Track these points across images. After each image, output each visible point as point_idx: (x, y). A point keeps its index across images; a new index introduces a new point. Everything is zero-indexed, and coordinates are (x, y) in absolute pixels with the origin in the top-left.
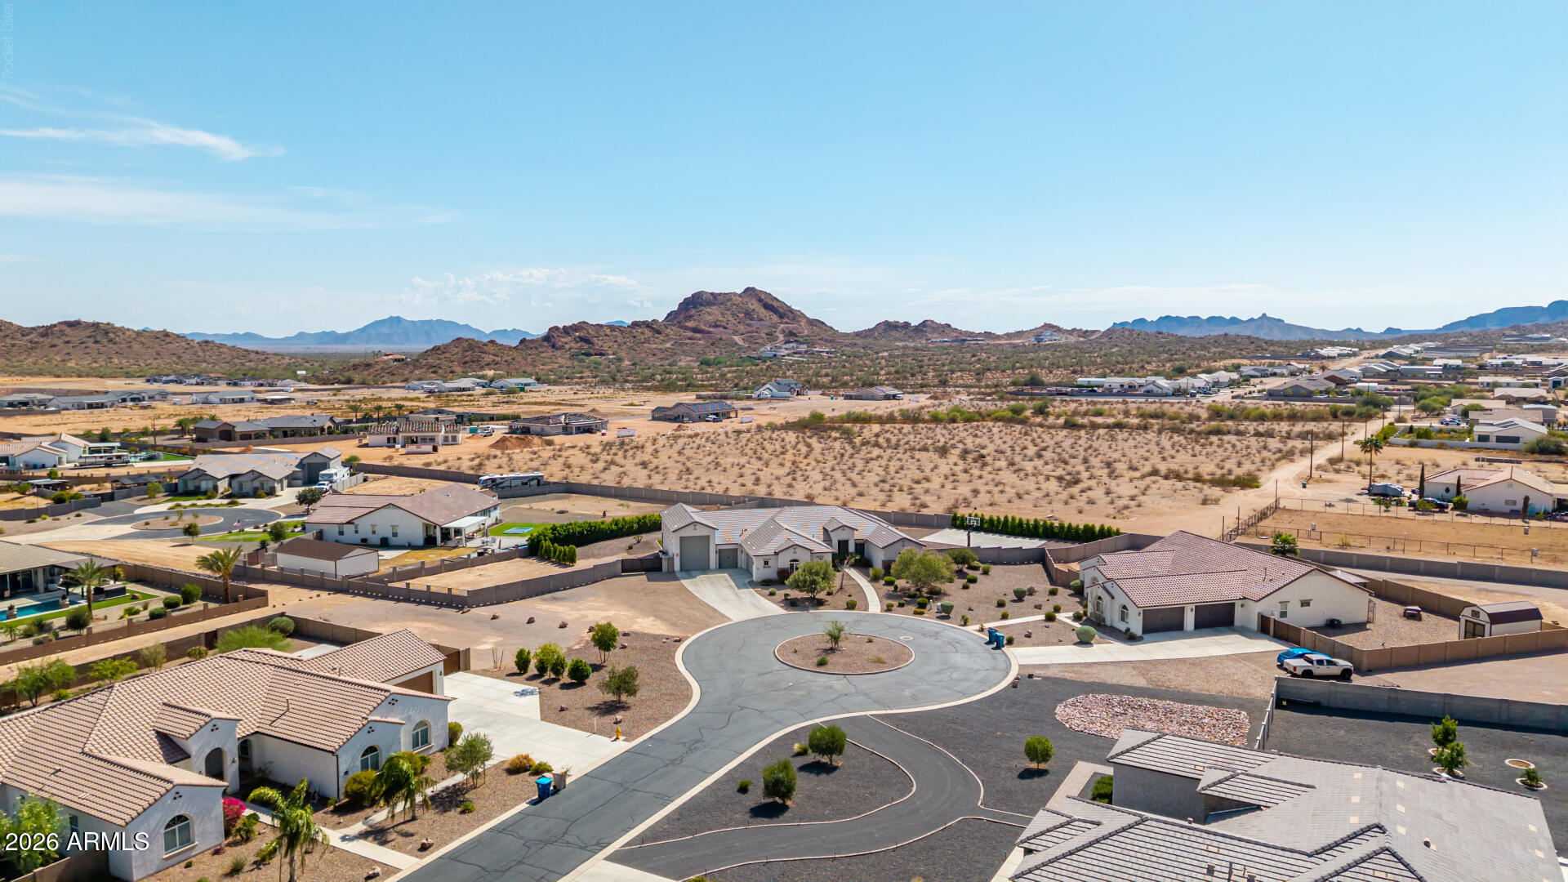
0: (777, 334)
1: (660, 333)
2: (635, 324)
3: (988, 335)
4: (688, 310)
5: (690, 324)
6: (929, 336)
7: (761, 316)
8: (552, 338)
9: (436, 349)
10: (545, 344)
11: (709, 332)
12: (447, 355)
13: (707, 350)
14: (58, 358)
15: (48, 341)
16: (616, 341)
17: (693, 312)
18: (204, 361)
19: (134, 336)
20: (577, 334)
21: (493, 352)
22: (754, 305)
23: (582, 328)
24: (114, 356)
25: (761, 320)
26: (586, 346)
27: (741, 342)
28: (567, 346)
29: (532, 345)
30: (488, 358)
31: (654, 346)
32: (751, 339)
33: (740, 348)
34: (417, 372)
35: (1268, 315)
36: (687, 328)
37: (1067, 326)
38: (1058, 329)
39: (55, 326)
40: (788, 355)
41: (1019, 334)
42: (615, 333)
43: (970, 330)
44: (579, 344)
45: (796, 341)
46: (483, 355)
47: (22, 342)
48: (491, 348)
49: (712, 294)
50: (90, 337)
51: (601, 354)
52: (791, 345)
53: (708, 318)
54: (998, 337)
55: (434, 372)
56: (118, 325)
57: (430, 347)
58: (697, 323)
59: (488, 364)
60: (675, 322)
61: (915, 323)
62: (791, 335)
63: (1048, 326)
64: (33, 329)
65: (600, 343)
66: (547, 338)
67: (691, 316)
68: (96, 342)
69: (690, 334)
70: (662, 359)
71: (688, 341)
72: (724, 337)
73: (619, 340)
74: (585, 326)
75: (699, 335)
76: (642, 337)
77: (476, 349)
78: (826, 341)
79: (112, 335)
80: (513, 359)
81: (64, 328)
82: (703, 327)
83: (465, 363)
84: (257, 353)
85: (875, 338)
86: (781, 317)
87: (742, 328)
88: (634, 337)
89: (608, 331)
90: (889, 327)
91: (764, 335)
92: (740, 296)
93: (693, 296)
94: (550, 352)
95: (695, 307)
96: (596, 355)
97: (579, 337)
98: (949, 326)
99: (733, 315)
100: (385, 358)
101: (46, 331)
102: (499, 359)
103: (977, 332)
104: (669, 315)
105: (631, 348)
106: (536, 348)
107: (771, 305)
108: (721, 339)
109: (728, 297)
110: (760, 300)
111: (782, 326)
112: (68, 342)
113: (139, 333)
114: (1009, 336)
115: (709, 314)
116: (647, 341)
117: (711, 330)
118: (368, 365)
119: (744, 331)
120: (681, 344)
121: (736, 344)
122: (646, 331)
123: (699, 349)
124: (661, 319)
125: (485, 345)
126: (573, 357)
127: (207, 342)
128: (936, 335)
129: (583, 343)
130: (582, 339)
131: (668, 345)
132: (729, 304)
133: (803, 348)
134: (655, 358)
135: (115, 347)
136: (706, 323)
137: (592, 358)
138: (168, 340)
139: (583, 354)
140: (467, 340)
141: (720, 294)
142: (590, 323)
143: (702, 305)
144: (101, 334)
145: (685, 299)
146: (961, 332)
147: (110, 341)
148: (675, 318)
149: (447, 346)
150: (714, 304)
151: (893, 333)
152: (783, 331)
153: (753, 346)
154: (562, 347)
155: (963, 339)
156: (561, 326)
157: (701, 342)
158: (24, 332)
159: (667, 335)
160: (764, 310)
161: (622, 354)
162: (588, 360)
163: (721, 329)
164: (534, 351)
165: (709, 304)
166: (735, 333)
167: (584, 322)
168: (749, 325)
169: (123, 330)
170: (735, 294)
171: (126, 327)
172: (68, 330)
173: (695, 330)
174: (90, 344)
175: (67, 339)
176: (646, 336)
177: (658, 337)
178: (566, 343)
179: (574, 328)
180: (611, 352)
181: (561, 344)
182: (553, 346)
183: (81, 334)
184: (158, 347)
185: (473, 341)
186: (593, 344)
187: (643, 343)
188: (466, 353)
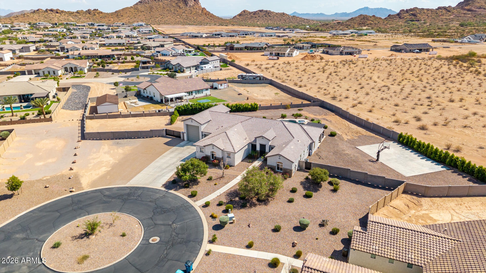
1: (450, 12)
2: (439, 8)
4: (468, 1)
5: (466, 8)
9: (352, 18)
10: (397, 16)
11: (475, 11)
12: (355, 21)
13: (470, 19)
14: (256, 21)
15: (254, 16)
16: (427, 15)
18: (292, 22)
19: (275, 14)
20: (411, 12)
21: (372, 20)
23: (414, 10)
24: (269, 20)
26: (413, 17)
28: (406, 17)
29: (392, 17)
31: (445, 17)
34: (341, 27)
39: (257, 11)
42: (428, 12)
44: (410, 17)
46: (367, 21)
47: (249, 16)
51: (418, 21)
53: (477, 4)
55: (347, 27)
56: (272, 11)
57: (350, 18)
59: (368, 25)
60: (461, 7)
64: (252, 12)
65: (420, 16)
66: (398, 14)
67: (469, 4)
68: (266, 16)
69: (466, 12)
71: (463, 15)
72: (482, 13)
73: (429, 15)
75: (469, 12)
77: (365, 19)
79: (270, 14)
80: (379, 23)
81: (259, 12)
82: (473, 9)
83: (360, 24)
88: (437, 13)
89: (426, 11)
94: (398, 20)
96: (416, 21)
97: (412, 14)
100: (335, 22)
101: (255, 13)
102: (373, 22)
104: (459, 4)
105: (433, 18)
108: (480, 14)
112: (259, 16)
113: (277, 14)
116: (443, 15)
117: (477, 10)
118: (327, 24)
120: (458, 17)
122: (444, 11)
123: (465, 18)
124: (453, 6)
125: (371, 17)
126: (406, 22)
127: (294, 16)
129: (412, 16)
131: (452, 17)
134: (442, 22)
135: (270, 18)
137: (413, 22)
138: (284, 15)
139: (411, 21)
140: (363, 15)
142: (419, 8)
144: (267, 13)
147: (269, 16)
149: (356, 18)
154: (403, 18)
156: (405, 9)
157: (469, 15)
158: (250, 13)
159: (453, 13)
161: (428, 20)
163: (483, 10)
164: (392, 19)
167: (416, 8)
169: (273, 12)
172: (260, 13)
173: (469, 10)
174: (264, 17)
176: (442, 13)
177: (448, 14)
178: (405, 16)
179: (411, 10)
180: (423, 20)
181: (403, 16)
182: (400, 18)
183: (263, 14)
184: (281, 18)
185: (366, 15)
186: (417, 16)
187: (441, 16)
188: (361, 20)
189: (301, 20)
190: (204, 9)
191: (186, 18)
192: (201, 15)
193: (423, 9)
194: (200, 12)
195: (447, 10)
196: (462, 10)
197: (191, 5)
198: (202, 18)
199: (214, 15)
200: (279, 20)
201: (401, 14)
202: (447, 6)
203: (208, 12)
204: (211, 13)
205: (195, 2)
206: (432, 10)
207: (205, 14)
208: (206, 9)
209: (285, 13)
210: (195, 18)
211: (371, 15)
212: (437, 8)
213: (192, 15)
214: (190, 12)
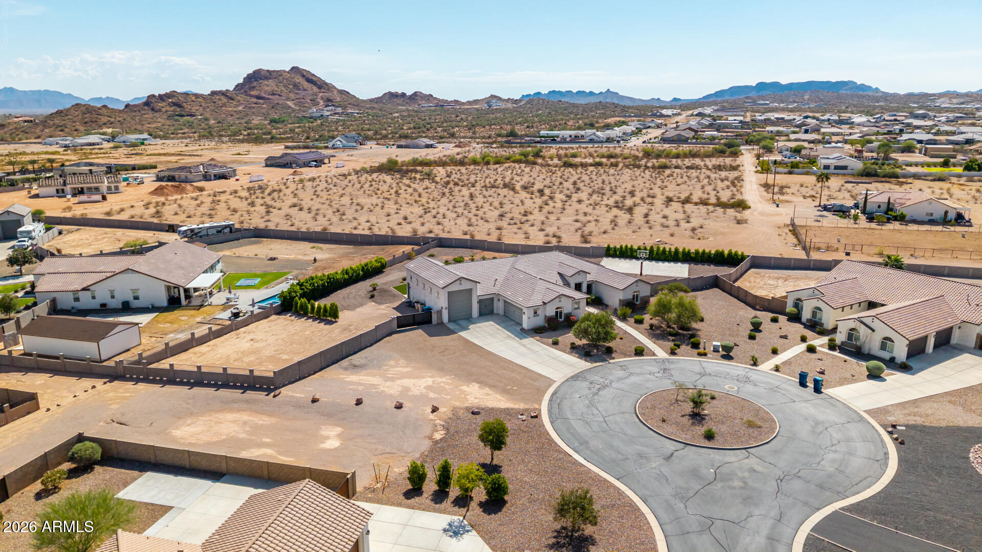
0: (318, 100)
1: (233, 100)
2: (214, 93)
3: (456, 102)
4: (251, 82)
5: (253, 93)
6: (420, 102)
7: (305, 87)
8: (150, 103)
9: (59, 113)
10: (146, 108)
11: (269, 99)
12: (70, 117)
13: (270, 112)
17: (255, 84)
20: (170, 100)
21: (106, 114)
22: (299, 79)
23: (174, 96)
25: (305, 90)
26: (178, 109)
27: (293, 106)
28: (164, 110)
29: (135, 109)
30: (104, 119)
31: (231, 109)
32: (300, 104)
33: (294, 110)
34: (47, 130)
35: (611, 90)
36: (251, 96)
37: (505, 96)
38: (499, 99)
40: (331, 115)
41: (476, 102)
42: (199, 99)
43: (445, 98)
44: (173, 108)
45: (333, 105)
46: (100, 117)
48: (104, 111)
49: (268, 71)
51: (191, 115)
52: (330, 108)
53: (267, 89)
54: (463, 104)
55: (61, 131)
57: (54, 111)
58: (259, 92)
59: (105, 124)
60: (242, 91)
61: (409, 93)
62: (329, 101)
63: (493, 97)
65: (189, 107)
66: (147, 104)
67: (254, 87)
69: (255, 100)
70: (238, 118)
71: (254, 105)
72: (280, 102)
73: (203, 105)
74: (175, 94)
75: (261, 101)
76: (220, 102)
77: (93, 112)
78: (354, 105)
80: (124, 119)
82: (264, 95)
83: (86, 123)
85: (384, 103)
86: (320, 87)
87: (292, 95)
88: (214, 102)
89: (193, 98)
90: (392, 96)
91: (309, 101)
92: (288, 72)
93: (255, 72)
94: (150, 115)
95: (256, 80)
96: (187, 116)
97: (172, 103)
98: (431, 96)
99: (285, 86)
100: (16, 119)
103: (449, 100)
104: (237, 86)
105: (213, 111)
106: (139, 111)
107: (312, 80)
108: (278, 104)
109: (279, 73)
110: (303, 76)
111: (321, 94)
114: (469, 103)
115: (267, 85)
116: (224, 105)
117: (270, 97)
118: (3, 126)
119: (294, 98)
120: (250, 108)
121: (290, 107)
122: (222, 98)
123: (264, 111)
124: (231, 89)
125: (99, 109)
126: (169, 117)
128: (424, 102)
129: (176, 107)
130: (175, 104)
131: (240, 108)
132: (281, 78)
133: (339, 110)
134: (232, 118)
136: (266, 92)
137: (185, 118)
139: (177, 115)
140: (84, 105)
141: (274, 71)
142: (179, 91)
143: (261, 79)
145: (248, 75)
146: (439, 100)
148: (242, 88)
149: (68, 110)
150: (270, 79)
151: (395, 100)
152: (322, 98)
153: (303, 109)
154: (160, 111)
155: (441, 105)
156: (157, 94)
157: (264, 106)
159: (238, 101)
160: (306, 83)
161: (208, 115)
162: (182, 120)
163: (277, 97)
164: (137, 113)
165: (267, 78)
166: (288, 99)
167: (174, 91)
168: (297, 93)
170: (285, 71)
173: (258, 97)
176: (223, 102)
177: (232, 103)
178: (163, 107)
179: (167, 96)
180: (198, 114)
181: (158, 107)
182: (153, 110)
185: (89, 105)
186: (184, 108)
187: (222, 107)
188: (85, 116)
193: (187, 94)
195: (227, 96)
196: (247, 97)
201: (152, 103)
202: (223, 90)
206: (202, 96)
211: (98, 104)
212: (210, 93)
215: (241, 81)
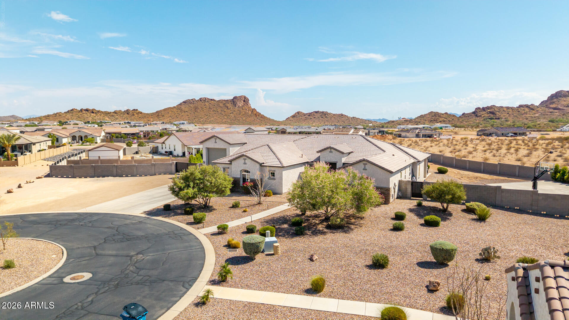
1: (533, 110)
2: (521, 106)
4: (552, 99)
5: (552, 106)
10: (473, 115)
12: (425, 118)
14: (311, 122)
15: (309, 117)
16: (508, 113)
17: (555, 100)
19: (333, 115)
20: (489, 110)
21: (445, 117)
23: (492, 108)
24: (326, 122)
26: (492, 116)
28: (483, 116)
29: (467, 115)
30: (441, 119)
31: (529, 115)
34: (410, 124)
36: (550, 108)
39: (312, 113)
42: (509, 110)
44: (489, 115)
46: (439, 118)
47: (304, 118)
50: (320, 116)
51: (499, 119)
53: (563, 103)
55: (416, 124)
56: (329, 112)
57: (419, 116)
58: (556, 105)
59: (441, 122)
60: (545, 105)
64: (307, 114)
65: (500, 114)
66: (474, 113)
67: (554, 102)
68: (322, 117)
69: (551, 110)
71: (549, 113)
73: (510, 113)
75: (556, 111)
76: (523, 111)
77: (437, 116)
79: (326, 115)
81: (315, 113)
82: (560, 107)
83: (431, 121)
84: (369, 121)
88: (519, 112)
89: (505, 109)
93: (557, 93)
94: (474, 118)
95: (557, 98)
96: (496, 119)
97: (489, 112)
100: (402, 120)
101: (310, 114)
102: (446, 119)
104: (542, 102)
105: (515, 116)
106: (468, 117)
112: (315, 118)
113: (334, 115)
115: (565, 101)
116: (526, 113)
117: (564, 108)
120: (544, 115)
122: (526, 109)
124: (536, 104)
125: (443, 114)
126: (484, 120)
127: (354, 117)
129: (490, 114)
130: (490, 112)
131: (537, 115)
135: (327, 119)
136: (562, 105)
137: (493, 120)
138: (342, 117)
139: (489, 119)
140: (434, 112)
142: (497, 106)
143: (561, 97)
144: (324, 114)
145: (551, 95)
147: (326, 117)
148: (545, 103)
149: (426, 115)
154: (480, 116)
156: (481, 107)
157: (557, 114)
158: (305, 115)
159: (537, 111)
161: (509, 119)
165: (566, 96)
167: (494, 106)
169: (330, 114)
171: (331, 113)
173: (555, 109)
174: (320, 118)
175: (315, 117)
176: (525, 111)
177: (532, 112)
178: (483, 114)
179: (488, 108)
180: (504, 118)
181: (480, 115)
182: (476, 116)
183: (319, 115)
184: (339, 119)
185: (437, 112)
186: (496, 115)
187: (524, 114)
188: (432, 117)
189: (361, 121)
190: (254, 110)
191: (234, 119)
192: (250, 116)
193: (502, 107)
194: (250, 113)
195: (530, 108)
196: (547, 109)
197: (240, 105)
198: (252, 118)
199: (264, 116)
200: (337, 122)
201: (477, 112)
202: (530, 104)
203: (258, 112)
204: (262, 114)
205: (245, 103)
206: (512, 108)
207: (255, 115)
208: (256, 110)
209: (343, 114)
210: (244, 118)
211: (443, 112)
212: (518, 106)
213: (241, 115)
214: (239, 113)
215: (546, 99)
